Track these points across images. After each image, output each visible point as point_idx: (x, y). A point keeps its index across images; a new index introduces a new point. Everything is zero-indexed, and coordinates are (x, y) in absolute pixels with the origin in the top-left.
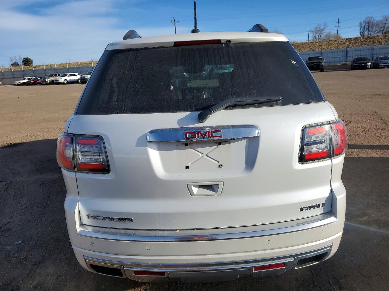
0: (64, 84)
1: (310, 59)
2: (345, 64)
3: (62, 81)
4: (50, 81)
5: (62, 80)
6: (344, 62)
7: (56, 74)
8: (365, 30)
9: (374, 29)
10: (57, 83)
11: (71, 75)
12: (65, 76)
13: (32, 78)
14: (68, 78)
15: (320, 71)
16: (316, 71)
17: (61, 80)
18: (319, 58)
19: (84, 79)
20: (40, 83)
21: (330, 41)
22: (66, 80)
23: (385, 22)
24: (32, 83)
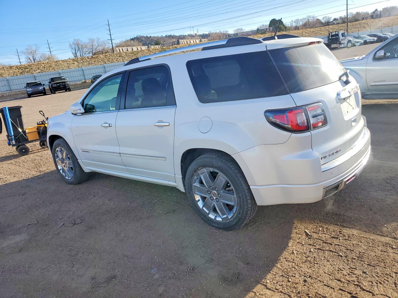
1: (52, 80)
2: (85, 82)
6: (83, 81)
8: (76, 52)
9: (84, 50)
15: (64, 91)
16: (60, 92)
18: (62, 78)
21: (58, 62)
23: (91, 44)
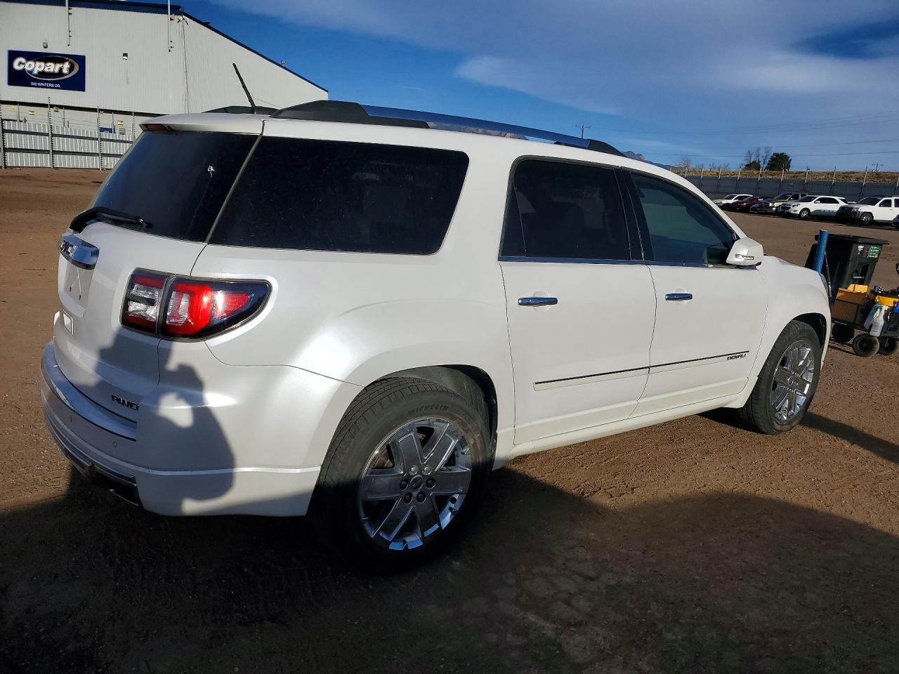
0: (799, 217)
3: (796, 211)
4: (777, 207)
5: (798, 208)
7: (796, 193)
10: (784, 213)
11: (823, 201)
12: (809, 200)
13: (746, 197)
14: (814, 206)
17: (796, 208)
19: (848, 215)
20: (756, 210)
22: (807, 210)
24: (743, 207)
